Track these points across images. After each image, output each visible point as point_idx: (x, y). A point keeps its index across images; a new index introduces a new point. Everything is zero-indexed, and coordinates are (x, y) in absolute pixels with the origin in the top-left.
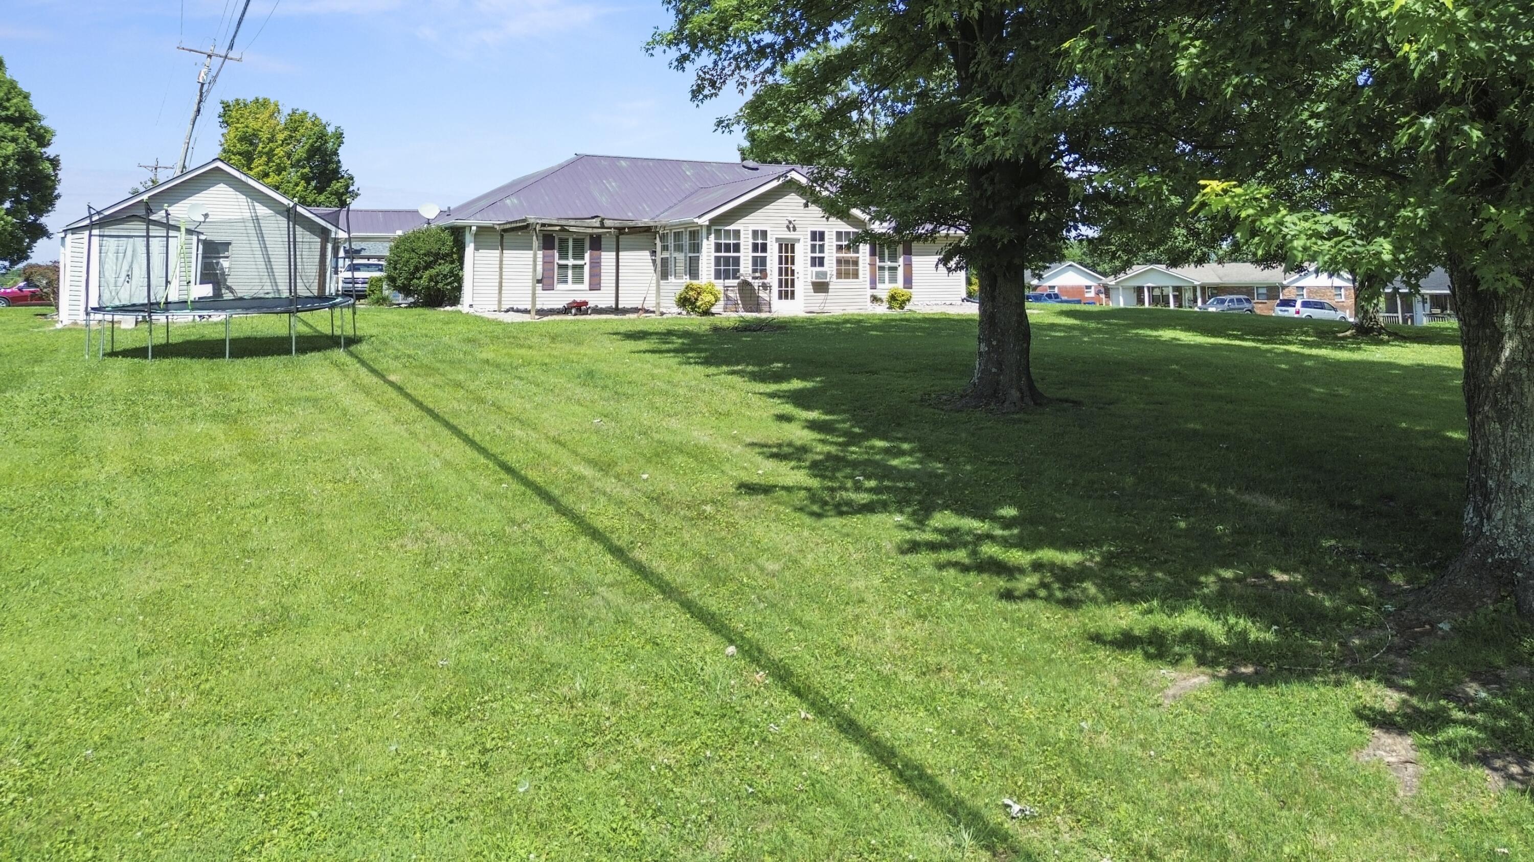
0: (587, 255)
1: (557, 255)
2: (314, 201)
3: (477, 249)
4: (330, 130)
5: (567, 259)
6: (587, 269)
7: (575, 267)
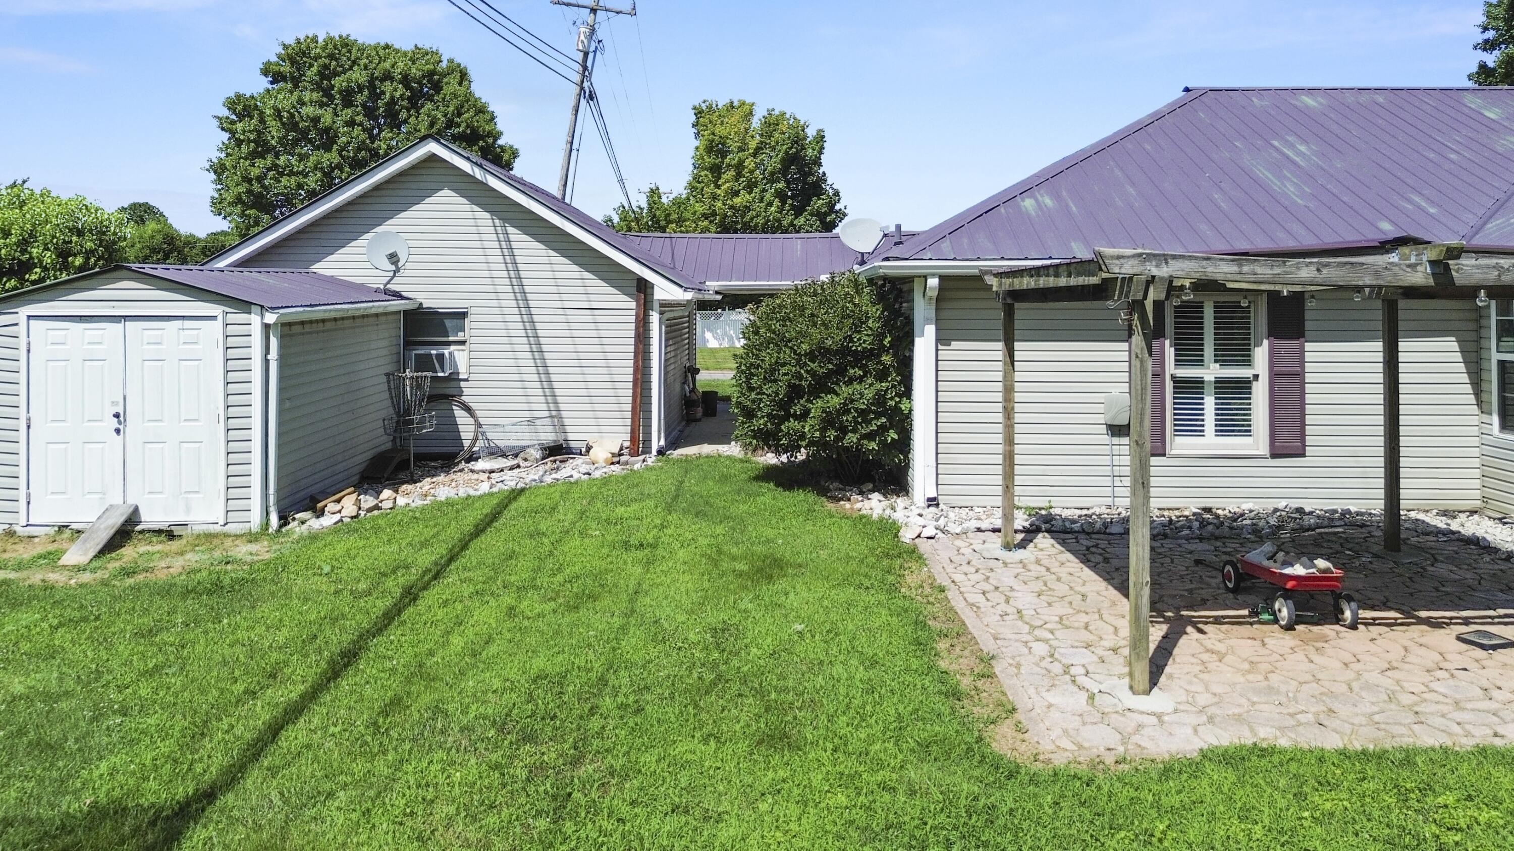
0: (1261, 354)
1: (1170, 353)
2: (792, 224)
3: (942, 340)
4: (811, 132)
5: (1199, 362)
6: (1260, 394)
7: (1223, 386)
